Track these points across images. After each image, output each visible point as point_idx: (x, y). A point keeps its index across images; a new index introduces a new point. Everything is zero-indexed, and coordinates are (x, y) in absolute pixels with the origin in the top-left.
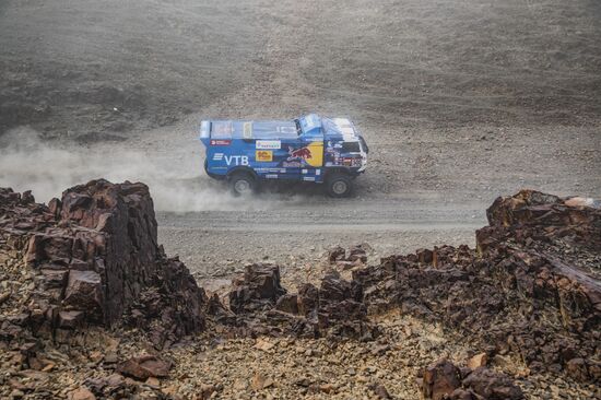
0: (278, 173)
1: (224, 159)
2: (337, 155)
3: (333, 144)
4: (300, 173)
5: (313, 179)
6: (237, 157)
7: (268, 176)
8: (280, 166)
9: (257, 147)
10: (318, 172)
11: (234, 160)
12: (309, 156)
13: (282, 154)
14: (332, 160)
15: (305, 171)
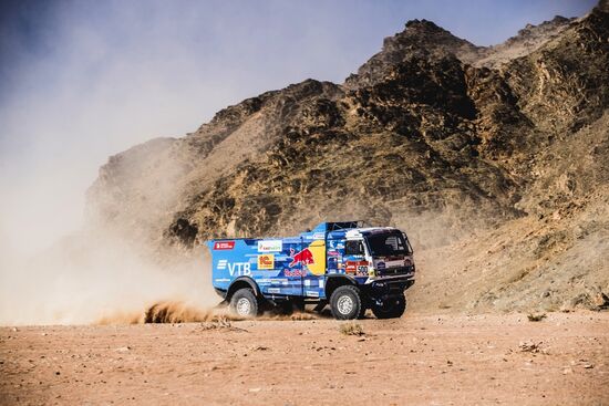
0: (281, 286)
1: (227, 266)
2: (340, 260)
3: (335, 245)
4: (303, 286)
5: (316, 294)
6: (239, 264)
7: (271, 290)
8: (281, 275)
9: (259, 251)
10: (322, 284)
11: (237, 267)
12: (311, 261)
13: (283, 258)
14: (335, 266)
15: (307, 283)
